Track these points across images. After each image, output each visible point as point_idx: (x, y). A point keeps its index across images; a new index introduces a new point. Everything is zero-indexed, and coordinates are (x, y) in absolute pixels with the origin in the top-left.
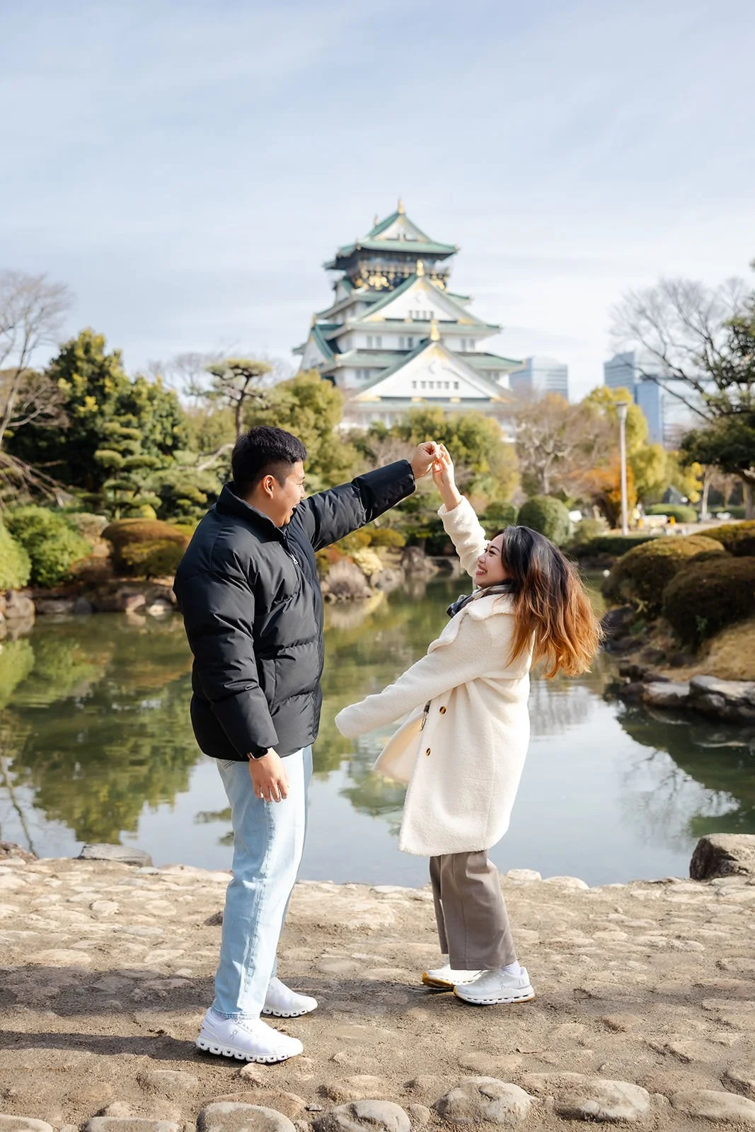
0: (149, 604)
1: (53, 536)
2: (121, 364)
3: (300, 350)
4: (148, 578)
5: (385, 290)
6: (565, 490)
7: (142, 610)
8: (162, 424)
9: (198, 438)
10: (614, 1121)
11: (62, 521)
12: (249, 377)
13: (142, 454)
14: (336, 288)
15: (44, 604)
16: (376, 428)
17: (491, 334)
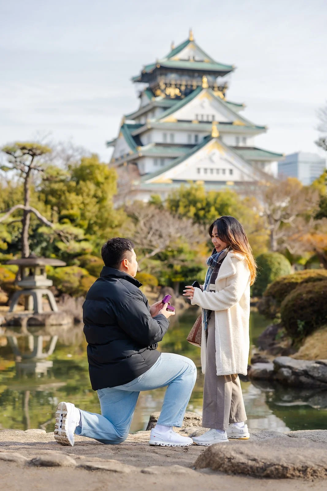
3: (112, 143)
5: (178, 98)
6: (289, 247)
9: (4, 202)
12: (33, 155)
14: (141, 96)
16: (154, 200)
17: (258, 133)
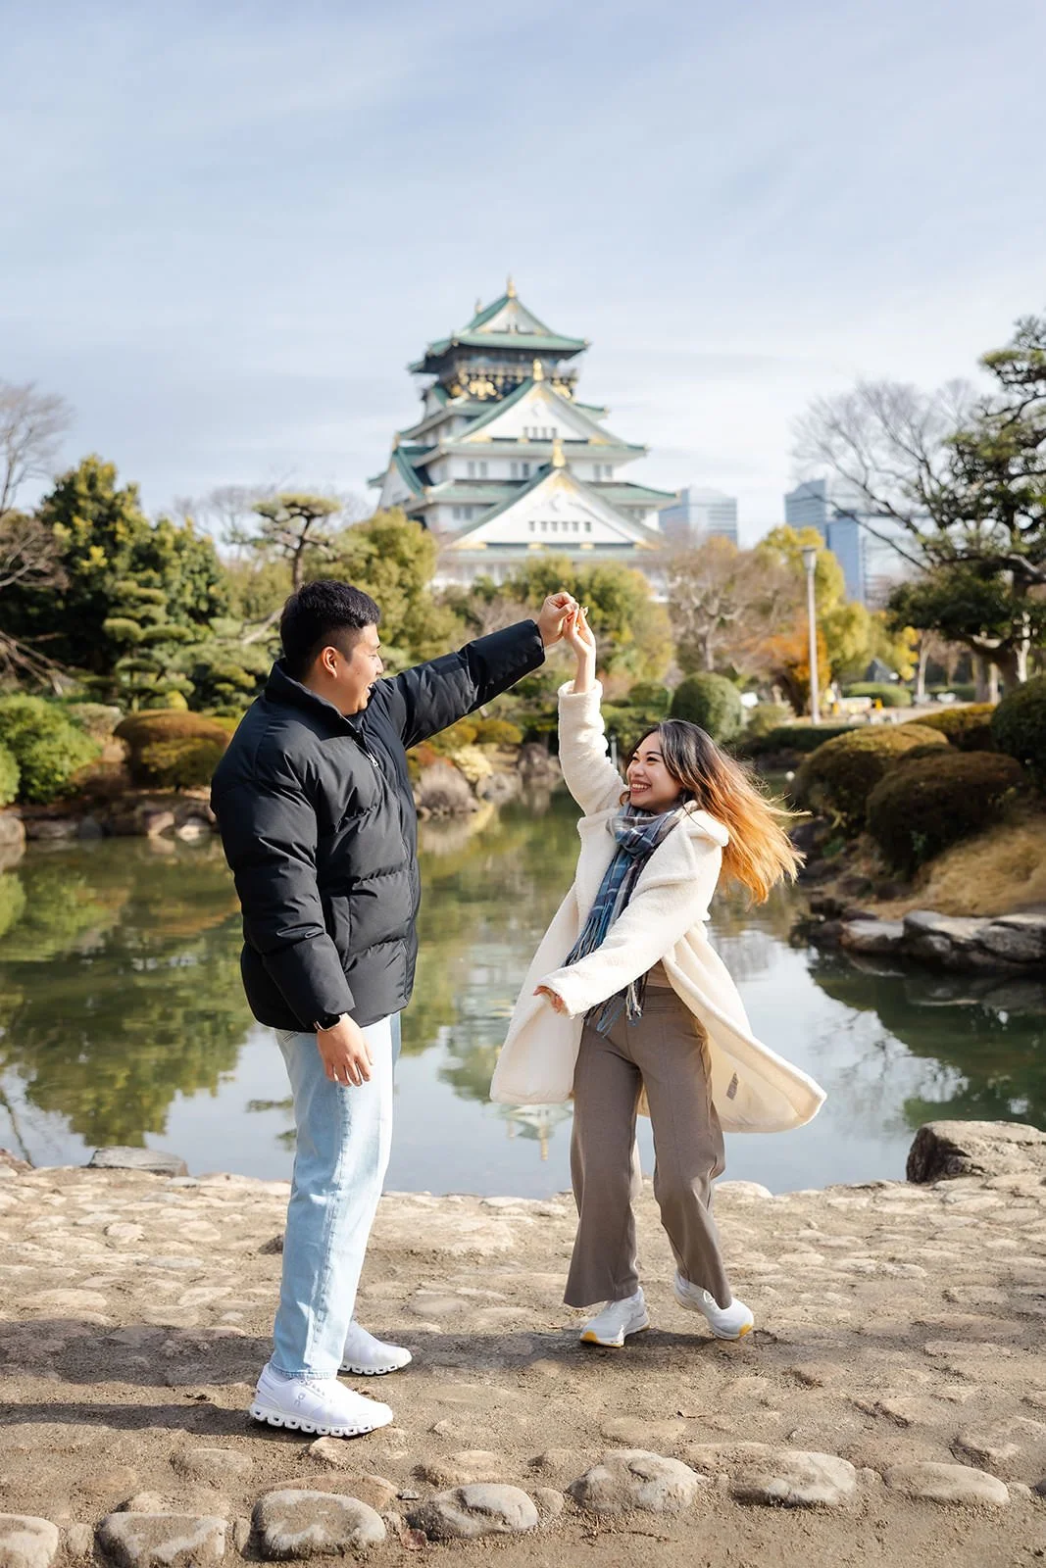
0: (179, 824)
1: (50, 735)
2: (137, 503)
3: (378, 482)
4: (177, 789)
5: (491, 399)
6: (735, 665)
7: (170, 833)
8: (194, 582)
9: (242, 600)
10: (809, 1506)
11: (60, 714)
12: (310, 518)
13: (167, 623)
14: (425, 398)
15: (37, 826)
16: (481, 584)
17: (634, 458)
